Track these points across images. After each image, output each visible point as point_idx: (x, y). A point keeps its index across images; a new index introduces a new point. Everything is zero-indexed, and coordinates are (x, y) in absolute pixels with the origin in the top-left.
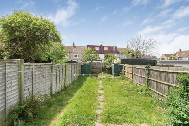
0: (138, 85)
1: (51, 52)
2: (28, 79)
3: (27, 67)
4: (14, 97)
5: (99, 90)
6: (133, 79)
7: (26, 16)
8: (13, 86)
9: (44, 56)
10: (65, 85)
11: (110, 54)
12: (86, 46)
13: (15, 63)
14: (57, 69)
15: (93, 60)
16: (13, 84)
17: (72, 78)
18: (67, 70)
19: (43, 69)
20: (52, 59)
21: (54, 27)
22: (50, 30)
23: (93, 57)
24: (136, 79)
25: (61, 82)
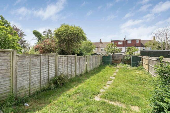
0: (152, 76)
1: (83, 47)
2: (61, 64)
3: (59, 58)
4: (53, 73)
5: (112, 76)
6: (149, 70)
7: (66, 27)
8: (52, 67)
9: (78, 51)
10: (86, 70)
11: (132, 47)
12: (111, 41)
13: (53, 55)
14: (80, 59)
15: (114, 53)
16: (52, 66)
17: (93, 66)
18: (89, 60)
19: (70, 59)
20: (83, 52)
21: (81, 31)
22: (79, 33)
23: (114, 50)
24: (151, 70)
25: (83, 68)
